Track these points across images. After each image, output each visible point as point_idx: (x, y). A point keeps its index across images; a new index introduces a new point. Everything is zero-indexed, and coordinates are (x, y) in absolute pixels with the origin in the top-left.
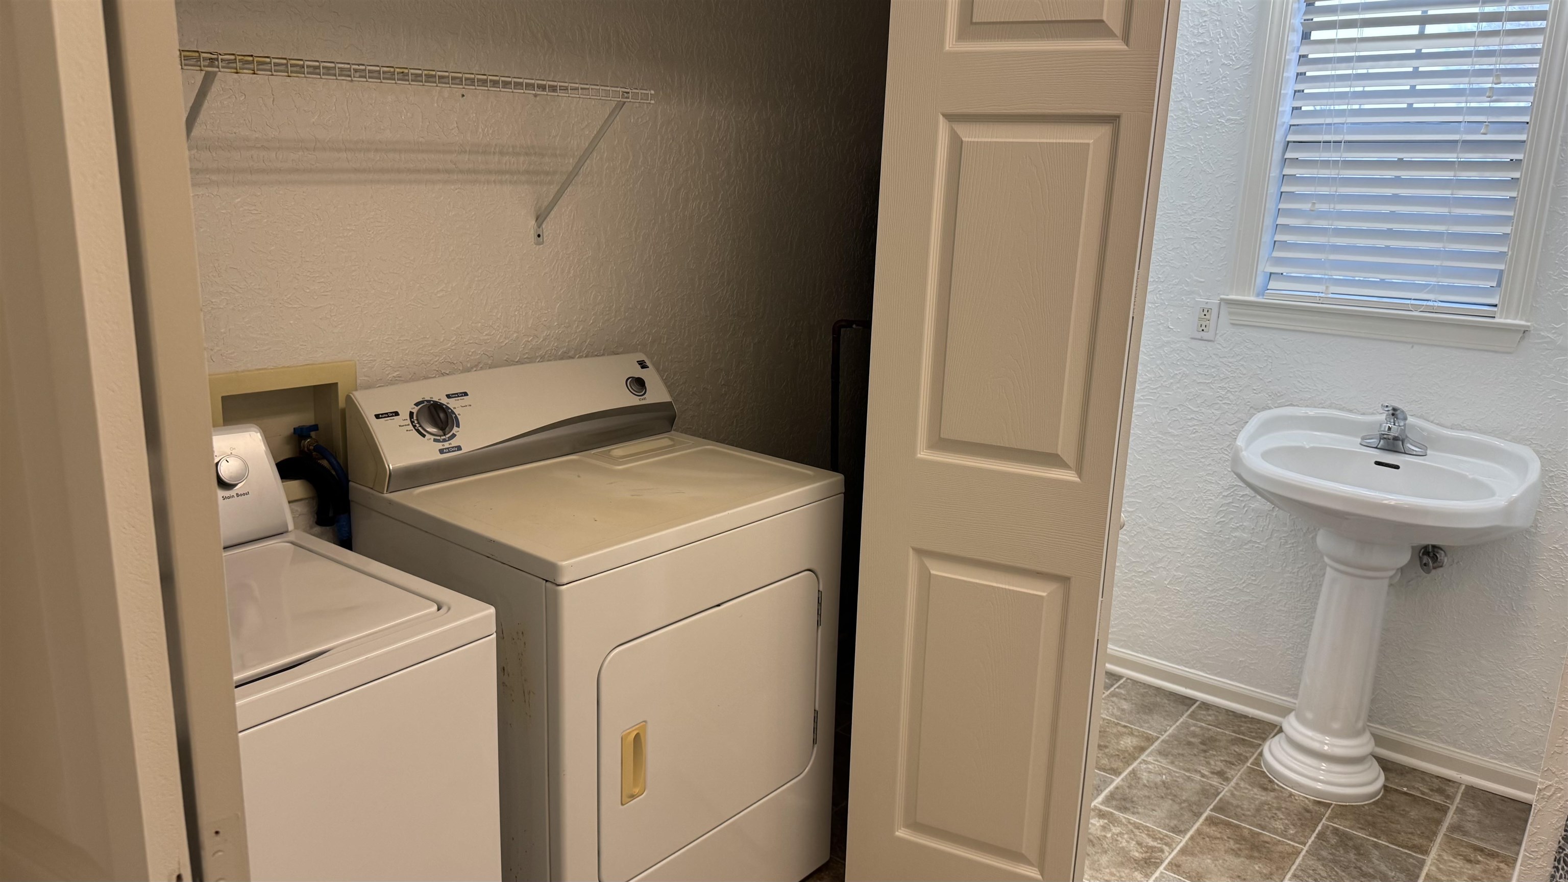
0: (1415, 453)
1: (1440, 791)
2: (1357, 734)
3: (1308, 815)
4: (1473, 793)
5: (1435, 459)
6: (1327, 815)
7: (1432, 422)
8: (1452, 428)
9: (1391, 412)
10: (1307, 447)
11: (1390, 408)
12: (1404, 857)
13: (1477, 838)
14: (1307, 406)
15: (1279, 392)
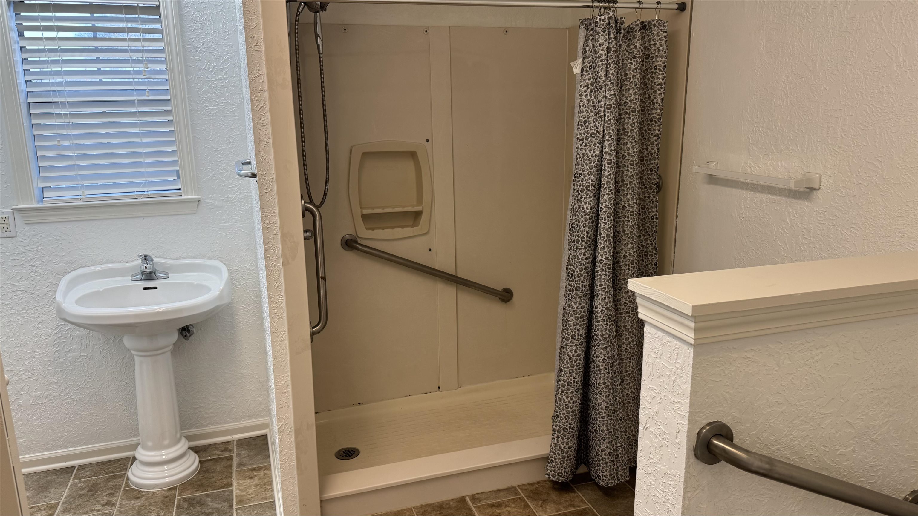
0: (163, 278)
1: (226, 450)
2: (179, 441)
3: (167, 499)
4: (241, 443)
5: (174, 278)
6: (177, 494)
7: (166, 258)
8: (177, 259)
9: (144, 258)
10: (101, 290)
11: (143, 256)
12: (223, 493)
13: (250, 464)
14: (92, 266)
15: (71, 261)
